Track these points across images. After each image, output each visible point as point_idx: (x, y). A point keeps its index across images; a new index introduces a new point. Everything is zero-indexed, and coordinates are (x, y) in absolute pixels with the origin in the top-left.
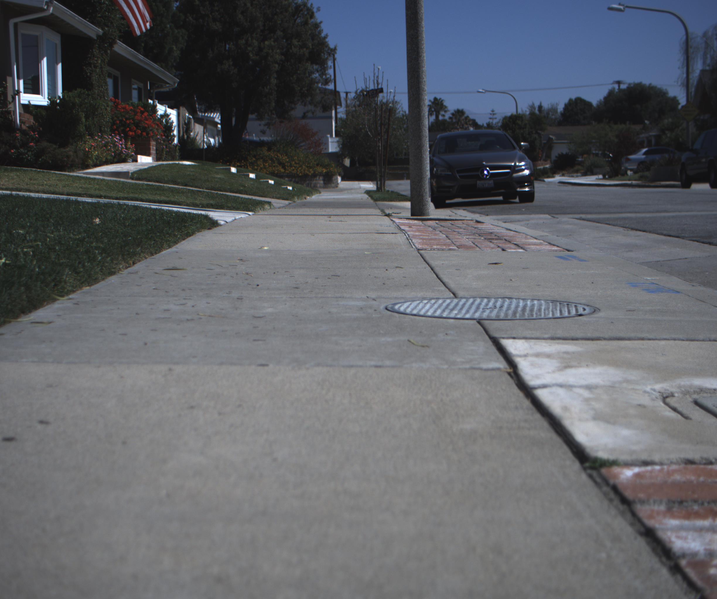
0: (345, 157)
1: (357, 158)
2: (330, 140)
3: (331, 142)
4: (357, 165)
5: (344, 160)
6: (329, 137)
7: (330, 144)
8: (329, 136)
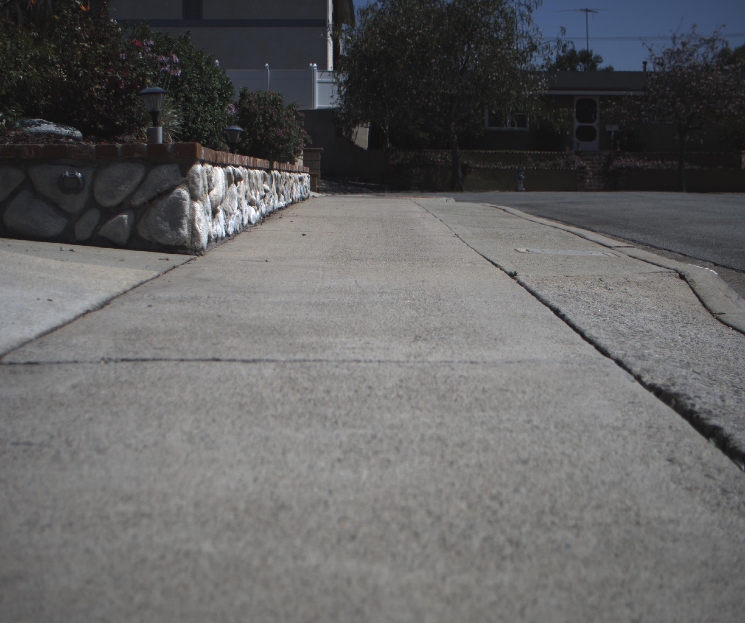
0: (356, 123)
1: (387, 128)
2: (317, 76)
3: (319, 82)
4: (389, 145)
5: (355, 130)
6: (316, 69)
7: (317, 86)
8: (315, 65)
